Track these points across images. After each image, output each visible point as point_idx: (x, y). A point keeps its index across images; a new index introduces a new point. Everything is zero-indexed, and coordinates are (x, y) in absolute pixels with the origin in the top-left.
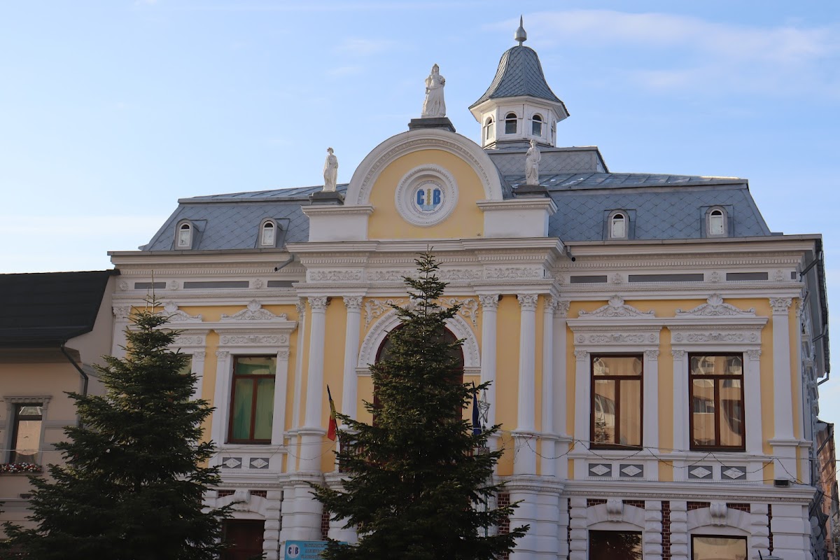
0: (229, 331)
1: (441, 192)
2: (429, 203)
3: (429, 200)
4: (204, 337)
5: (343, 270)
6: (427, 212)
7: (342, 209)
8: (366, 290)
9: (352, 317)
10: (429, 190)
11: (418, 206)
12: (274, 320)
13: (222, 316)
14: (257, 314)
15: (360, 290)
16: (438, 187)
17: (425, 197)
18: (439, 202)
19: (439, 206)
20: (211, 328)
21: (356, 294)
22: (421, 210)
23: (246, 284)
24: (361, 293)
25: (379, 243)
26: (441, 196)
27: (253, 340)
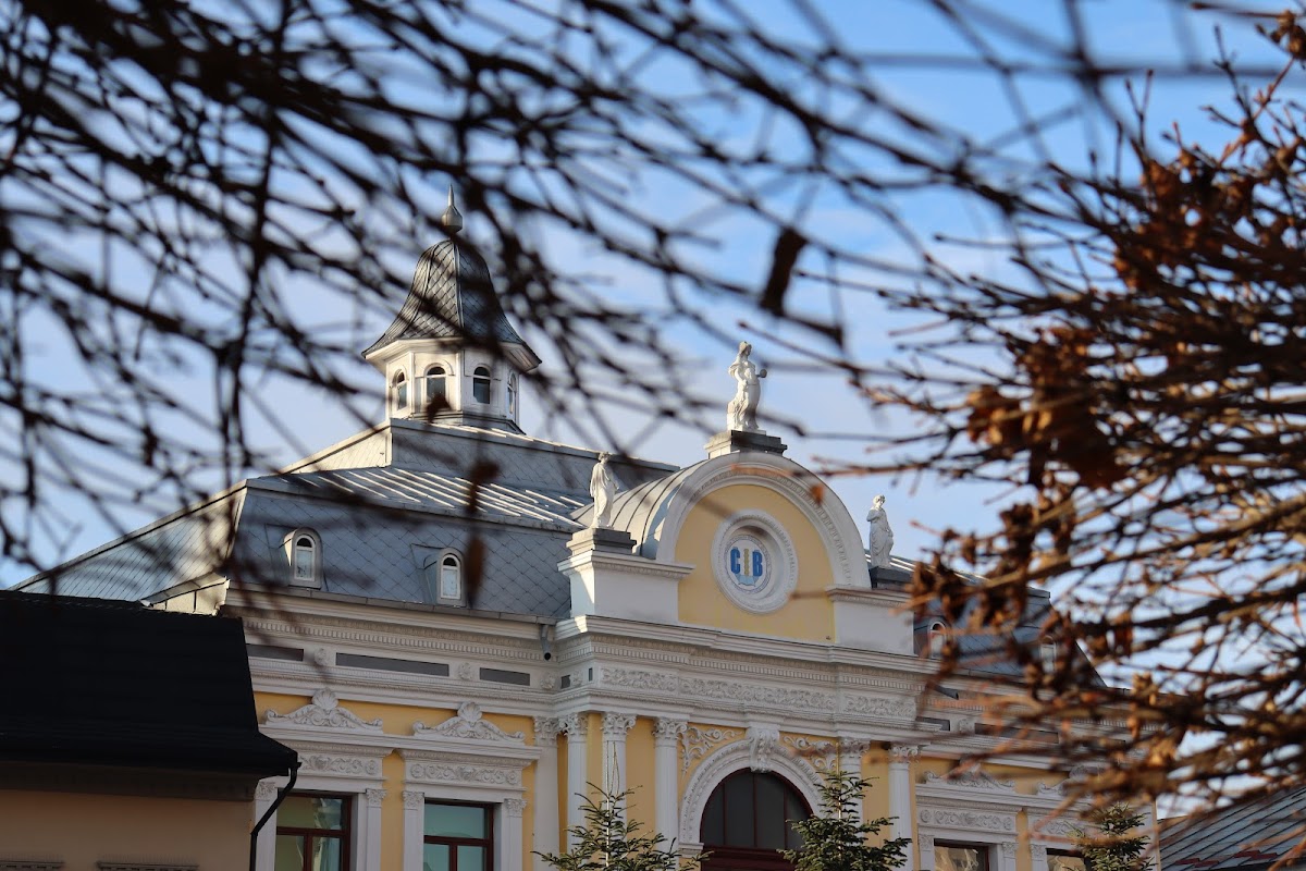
0: (428, 754)
1: (763, 557)
2: (747, 573)
3: (747, 567)
4: (379, 762)
5: (653, 671)
6: (745, 587)
7: (653, 567)
8: (691, 710)
9: (667, 753)
10: (746, 551)
11: (733, 575)
12: (503, 742)
13: (421, 726)
14: (478, 728)
15: (682, 709)
16: (758, 548)
17: (741, 561)
18: (760, 574)
19: (761, 579)
20: (396, 746)
21: (678, 717)
22: (737, 582)
23: (442, 670)
24: (683, 716)
25: (718, 634)
26: (763, 564)
27: (466, 776)
